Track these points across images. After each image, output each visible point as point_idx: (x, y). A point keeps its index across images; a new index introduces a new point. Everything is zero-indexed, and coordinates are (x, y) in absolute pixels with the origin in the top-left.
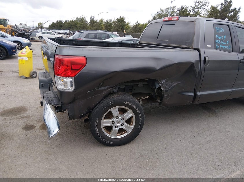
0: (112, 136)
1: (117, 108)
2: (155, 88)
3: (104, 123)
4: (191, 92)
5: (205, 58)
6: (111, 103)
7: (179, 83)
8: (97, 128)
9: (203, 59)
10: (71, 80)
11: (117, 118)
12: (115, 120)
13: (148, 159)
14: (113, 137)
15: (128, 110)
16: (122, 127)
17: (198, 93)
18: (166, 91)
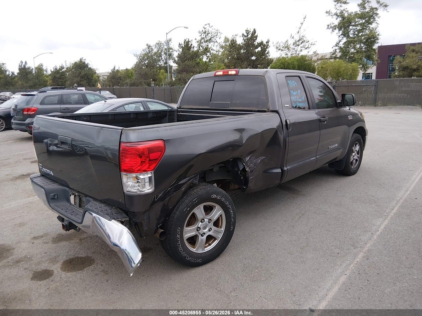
0: (198, 250)
1: (201, 206)
2: (239, 169)
3: (187, 232)
4: (277, 168)
5: (286, 121)
6: (195, 201)
7: (264, 157)
8: (179, 243)
9: (284, 123)
10: (150, 175)
11: (203, 220)
12: (200, 224)
13: (257, 269)
14: (200, 251)
15: (215, 207)
16: (210, 233)
17: (285, 169)
18: (251, 171)
